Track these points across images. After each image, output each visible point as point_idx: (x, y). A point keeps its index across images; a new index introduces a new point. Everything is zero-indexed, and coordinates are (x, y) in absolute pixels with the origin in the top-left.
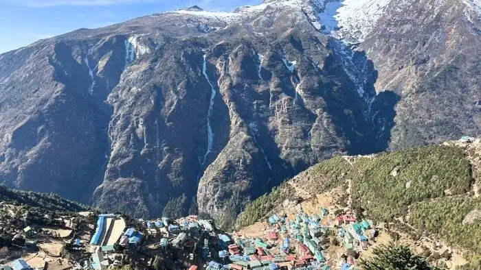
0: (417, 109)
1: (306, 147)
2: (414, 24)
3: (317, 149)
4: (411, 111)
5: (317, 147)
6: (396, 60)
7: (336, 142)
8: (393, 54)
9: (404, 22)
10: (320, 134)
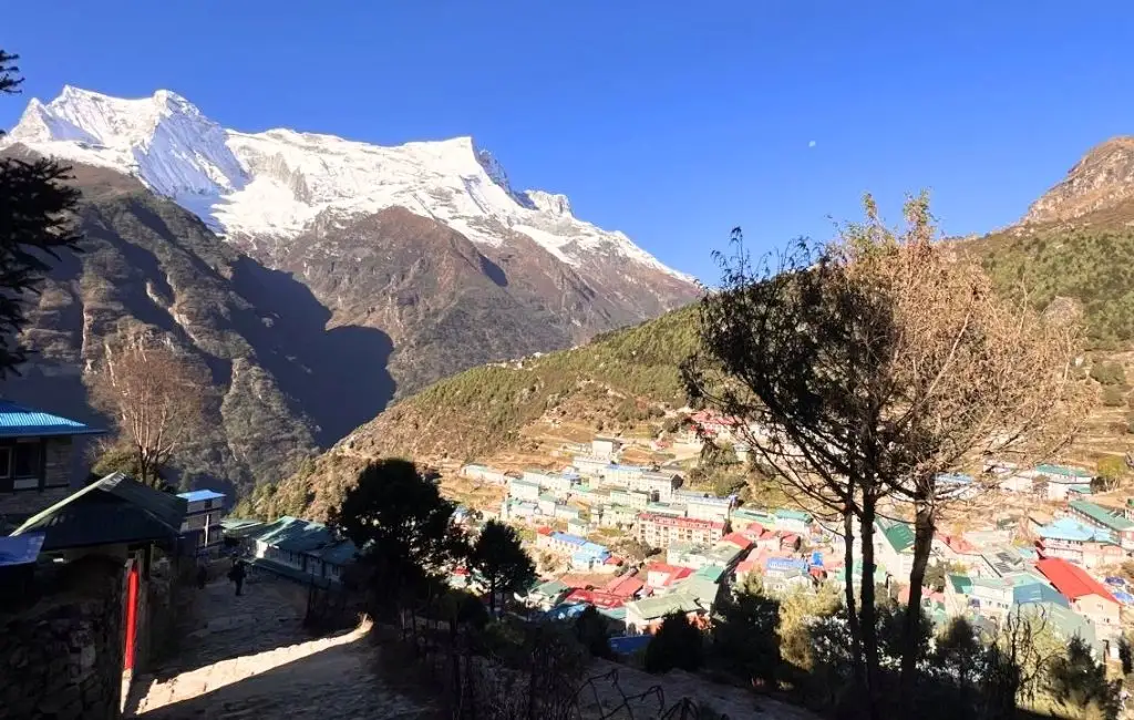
0: (425, 371)
1: (214, 445)
2: (377, 249)
3: (243, 448)
4: (415, 376)
5: (245, 442)
6: (355, 301)
7: (290, 429)
8: (348, 290)
9: (359, 244)
10: (247, 415)
